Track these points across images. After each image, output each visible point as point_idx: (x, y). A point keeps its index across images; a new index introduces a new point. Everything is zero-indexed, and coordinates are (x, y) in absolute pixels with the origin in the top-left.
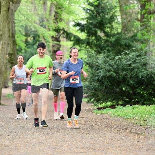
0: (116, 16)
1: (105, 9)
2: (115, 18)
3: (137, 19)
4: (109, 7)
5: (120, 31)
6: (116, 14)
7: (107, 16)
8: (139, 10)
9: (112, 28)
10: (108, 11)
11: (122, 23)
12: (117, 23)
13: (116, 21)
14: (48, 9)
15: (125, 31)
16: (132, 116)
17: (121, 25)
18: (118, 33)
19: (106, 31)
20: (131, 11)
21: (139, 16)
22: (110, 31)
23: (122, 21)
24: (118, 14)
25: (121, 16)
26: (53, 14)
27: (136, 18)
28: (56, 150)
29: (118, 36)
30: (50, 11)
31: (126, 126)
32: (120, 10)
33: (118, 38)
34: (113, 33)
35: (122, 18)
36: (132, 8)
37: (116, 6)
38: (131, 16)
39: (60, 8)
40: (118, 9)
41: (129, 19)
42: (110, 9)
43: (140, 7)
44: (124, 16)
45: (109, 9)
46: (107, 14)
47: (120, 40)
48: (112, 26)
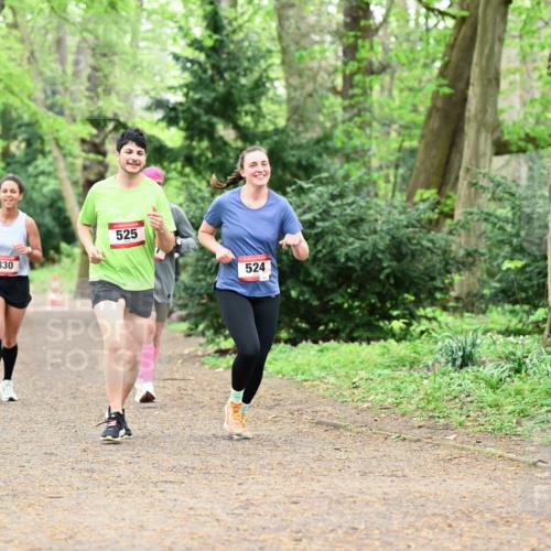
0: (271, 80)
1: (237, 59)
2: (268, 85)
3: (334, 90)
4: (249, 54)
5: (281, 123)
6: (272, 74)
7: (243, 81)
8: (339, 63)
9: (258, 115)
10: (246, 64)
11: (290, 99)
12: (273, 101)
13: (270, 94)
14: (71, 58)
15: (297, 123)
16: (317, 373)
17: (284, 107)
18: (277, 131)
19: (241, 123)
20: (315, 65)
21: (339, 82)
22: (252, 125)
23: (289, 95)
24: (277, 73)
25: (287, 80)
26: (86, 72)
27: (329, 85)
28: (95, 475)
29: (276, 138)
30: (76, 63)
31: (301, 402)
32: (283, 63)
33: (276, 143)
34: (261, 128)
35: (288, 86)
36: (318, 56)
37: (270, 51)
38: (314, 78)
39: (105, 55)
40: (276, 59)
41: (309, 87)
42: (254, 60)
43: (341, 54)
44: (295, 81)
45: (249, 59)
46: (245, 75)
47: (284, 150)
48: (259, 108)
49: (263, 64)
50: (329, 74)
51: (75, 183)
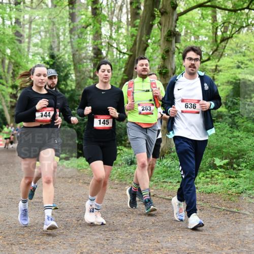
49: (68, 69)
50: (89, 72)
51: (8, 107)
